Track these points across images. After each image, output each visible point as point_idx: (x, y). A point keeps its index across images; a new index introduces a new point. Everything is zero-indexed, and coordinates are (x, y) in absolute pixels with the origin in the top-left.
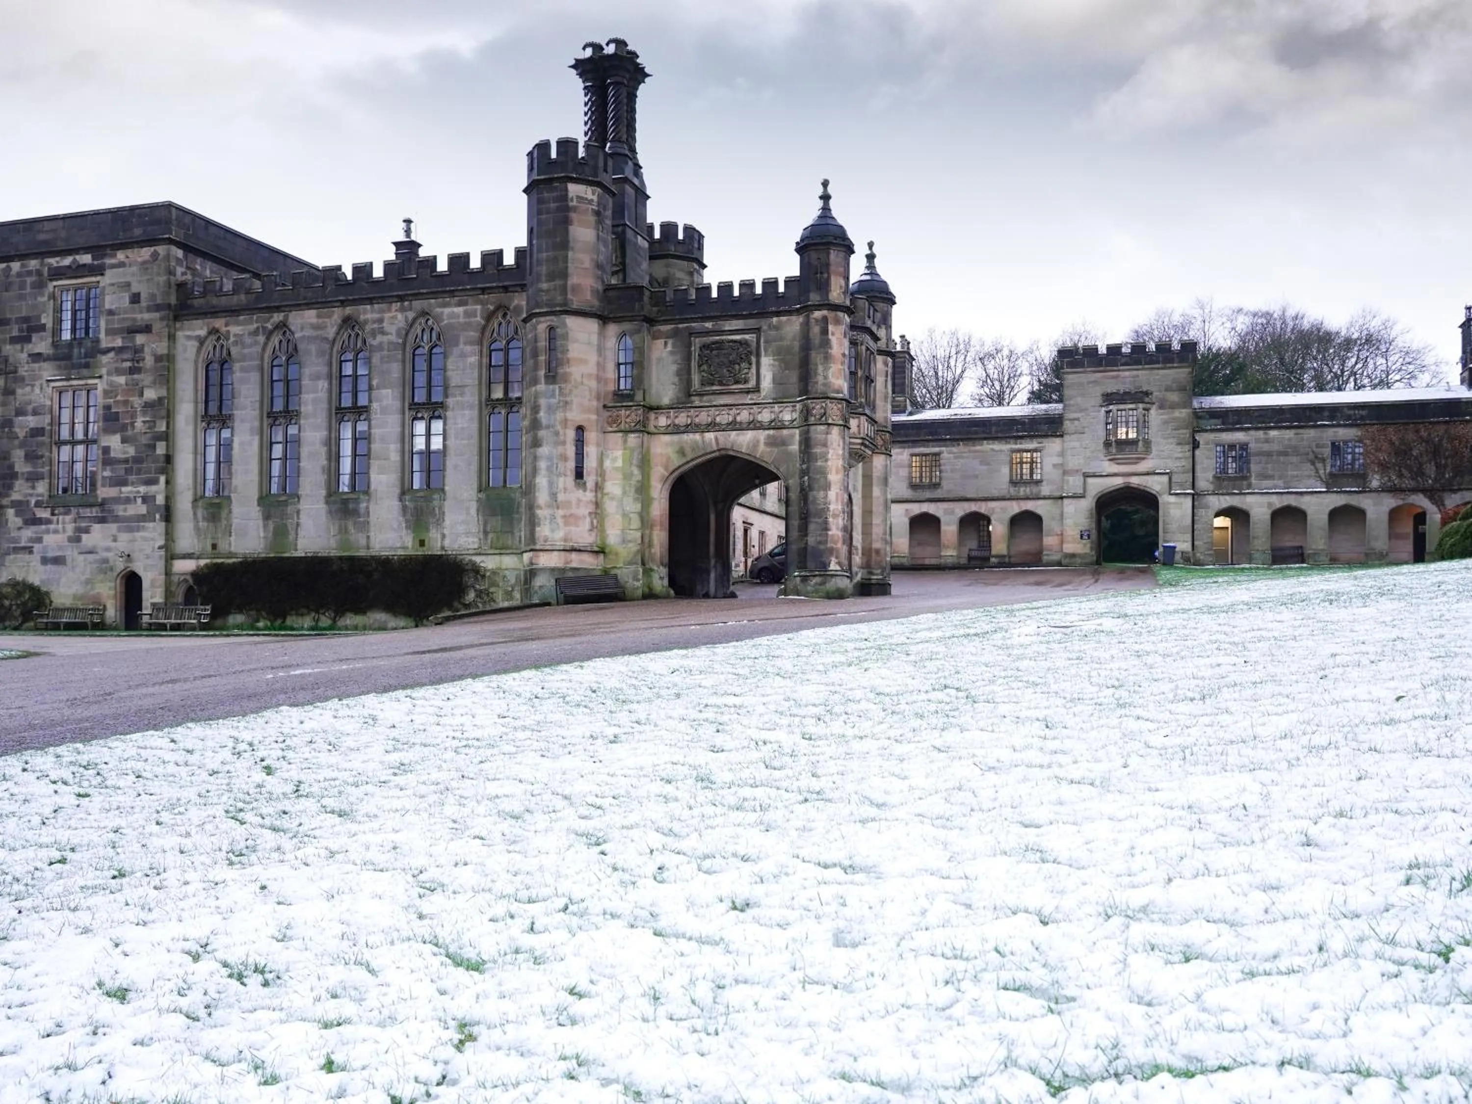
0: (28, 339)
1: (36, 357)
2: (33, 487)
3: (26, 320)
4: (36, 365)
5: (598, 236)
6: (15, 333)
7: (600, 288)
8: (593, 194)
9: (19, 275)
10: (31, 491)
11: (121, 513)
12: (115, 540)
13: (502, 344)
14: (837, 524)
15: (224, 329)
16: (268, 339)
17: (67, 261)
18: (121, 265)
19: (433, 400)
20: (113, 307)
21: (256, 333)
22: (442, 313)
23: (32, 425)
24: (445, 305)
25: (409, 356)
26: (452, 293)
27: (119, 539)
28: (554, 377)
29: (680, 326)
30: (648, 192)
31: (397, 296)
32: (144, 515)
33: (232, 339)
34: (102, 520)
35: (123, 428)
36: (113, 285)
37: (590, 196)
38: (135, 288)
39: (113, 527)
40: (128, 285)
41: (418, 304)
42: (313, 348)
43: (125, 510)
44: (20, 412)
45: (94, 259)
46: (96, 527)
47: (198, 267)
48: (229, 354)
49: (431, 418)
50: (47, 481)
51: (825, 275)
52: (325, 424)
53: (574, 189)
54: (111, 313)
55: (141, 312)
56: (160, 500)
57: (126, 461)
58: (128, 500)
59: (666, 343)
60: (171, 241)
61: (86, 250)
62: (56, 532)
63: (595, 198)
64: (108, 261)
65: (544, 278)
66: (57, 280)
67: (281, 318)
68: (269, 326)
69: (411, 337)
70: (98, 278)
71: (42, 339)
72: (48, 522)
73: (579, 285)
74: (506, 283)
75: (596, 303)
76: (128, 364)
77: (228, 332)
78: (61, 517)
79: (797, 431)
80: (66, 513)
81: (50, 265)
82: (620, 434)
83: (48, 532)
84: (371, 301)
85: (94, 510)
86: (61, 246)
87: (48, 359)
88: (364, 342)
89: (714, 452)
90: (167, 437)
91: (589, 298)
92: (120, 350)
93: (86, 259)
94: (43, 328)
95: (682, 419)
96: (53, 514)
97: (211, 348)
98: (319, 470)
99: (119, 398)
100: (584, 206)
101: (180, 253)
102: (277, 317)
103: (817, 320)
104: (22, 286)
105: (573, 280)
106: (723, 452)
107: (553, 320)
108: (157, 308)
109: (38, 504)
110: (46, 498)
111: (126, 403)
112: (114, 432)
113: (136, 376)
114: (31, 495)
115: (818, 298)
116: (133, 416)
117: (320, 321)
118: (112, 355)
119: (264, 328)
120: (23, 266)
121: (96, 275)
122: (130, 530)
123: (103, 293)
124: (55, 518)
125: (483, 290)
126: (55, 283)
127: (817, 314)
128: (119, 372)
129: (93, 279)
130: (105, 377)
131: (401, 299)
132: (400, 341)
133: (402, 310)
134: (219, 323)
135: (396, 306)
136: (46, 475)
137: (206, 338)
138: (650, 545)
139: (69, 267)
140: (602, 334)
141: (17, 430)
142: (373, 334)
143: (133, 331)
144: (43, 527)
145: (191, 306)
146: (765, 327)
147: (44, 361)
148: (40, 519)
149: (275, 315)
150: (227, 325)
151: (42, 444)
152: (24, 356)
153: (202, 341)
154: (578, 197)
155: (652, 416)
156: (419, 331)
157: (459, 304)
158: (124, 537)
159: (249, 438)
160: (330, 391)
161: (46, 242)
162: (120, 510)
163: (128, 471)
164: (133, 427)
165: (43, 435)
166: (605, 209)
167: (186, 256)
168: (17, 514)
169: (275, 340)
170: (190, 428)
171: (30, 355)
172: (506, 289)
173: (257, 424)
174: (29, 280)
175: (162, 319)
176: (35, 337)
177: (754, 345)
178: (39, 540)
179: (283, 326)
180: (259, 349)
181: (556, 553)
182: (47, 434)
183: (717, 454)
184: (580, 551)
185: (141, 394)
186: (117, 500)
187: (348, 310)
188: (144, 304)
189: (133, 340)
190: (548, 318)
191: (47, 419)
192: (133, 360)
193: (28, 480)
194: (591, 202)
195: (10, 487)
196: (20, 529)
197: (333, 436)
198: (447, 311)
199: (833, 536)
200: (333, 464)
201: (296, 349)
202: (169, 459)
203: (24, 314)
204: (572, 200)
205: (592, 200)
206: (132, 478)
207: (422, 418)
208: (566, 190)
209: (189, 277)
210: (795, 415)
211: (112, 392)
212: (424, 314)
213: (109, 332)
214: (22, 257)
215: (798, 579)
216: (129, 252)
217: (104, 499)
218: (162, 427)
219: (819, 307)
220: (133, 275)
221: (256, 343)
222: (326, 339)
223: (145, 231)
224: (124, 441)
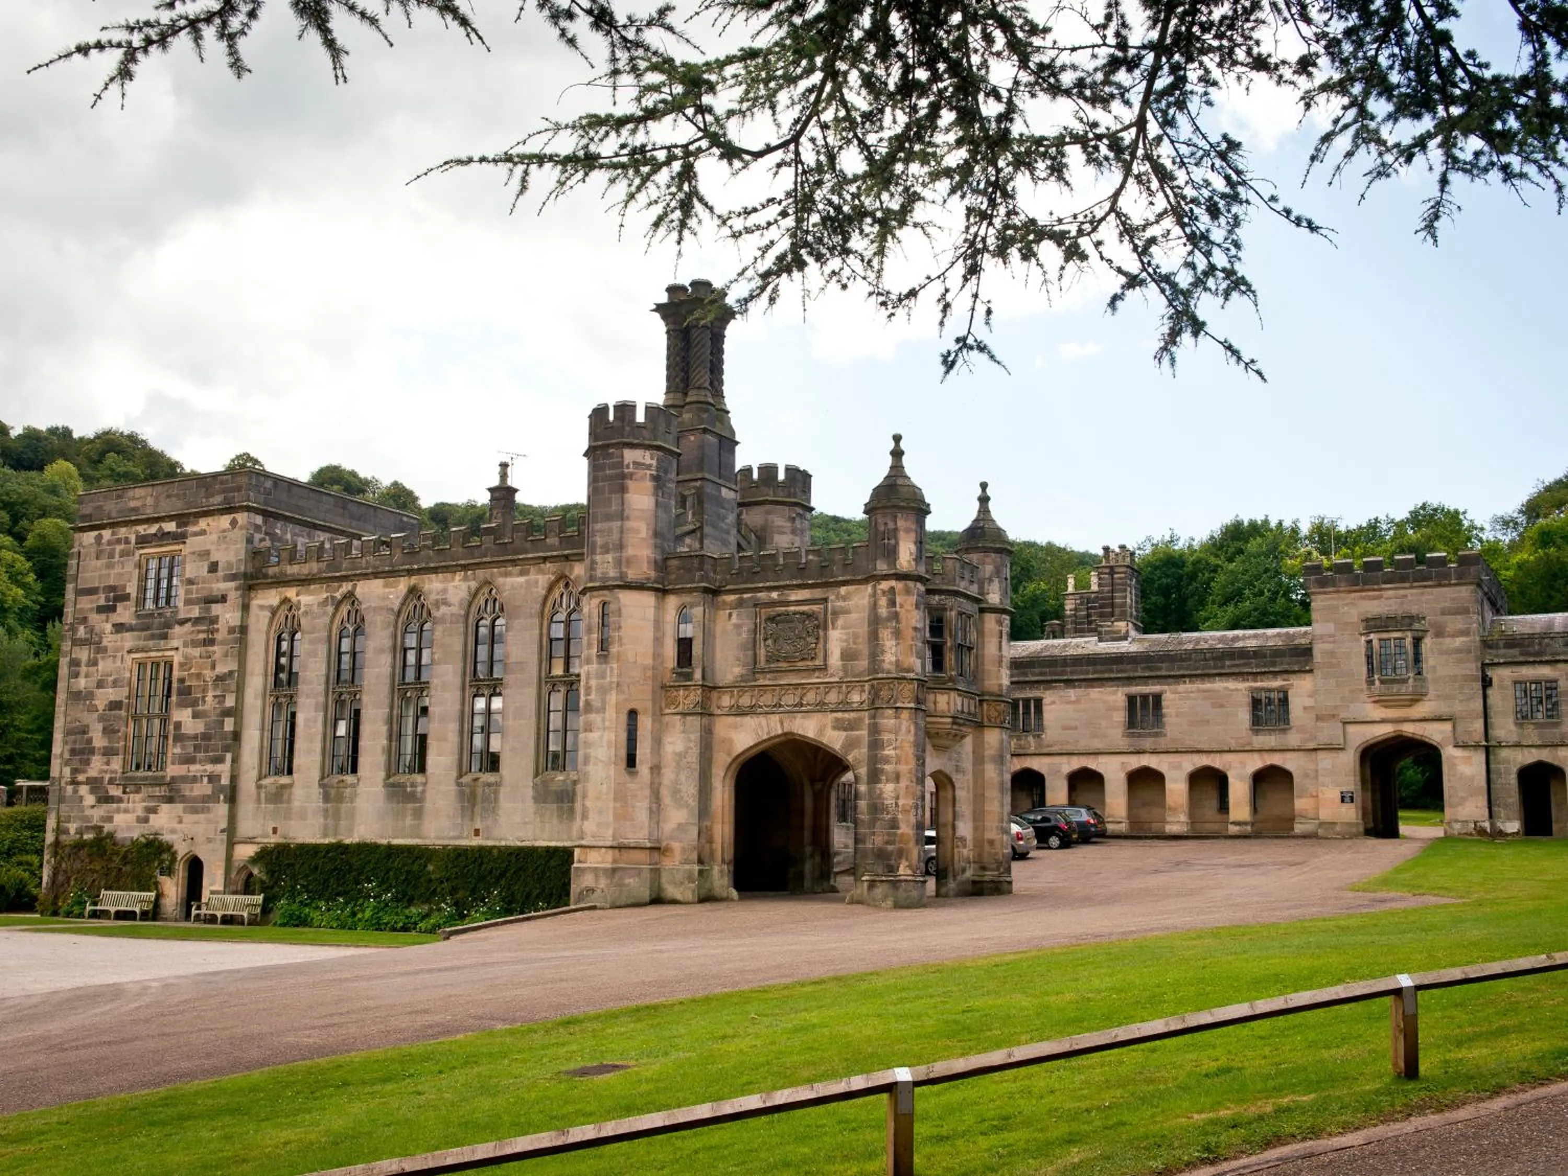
0: (113, 609)
1: (119, 628)
2: (108, 763)
3: (112, 588)
4: (119, 635)
5: (657, 501)
6: (102, 602)
7: (659, 558)
8: (652, 458)
9: (109, 543)
10: (105, 767)
11: (187, 793)
12: (180, 822)
13: (561, 616)
14: (908, 821)
15: (294, 599)
16: (337, 609)
17: (153, 529)
18: (203, 532)
19: (495, 676)
20: (192, 576)
21: (324, 603)
22: (504, 584)
23: (112, 698)
24: (506, 575)
25: (471, 630)
26: (514, 562)
27: (184, 820)
28: (606, 656)
29: (746, 596)
30: (737, 438)
31: (461, 565)
32: (209, 796)
33: (303, 609)
34: (170, 800)
35: (194, 703)
36: (194, 553)
37: (648, 461)
38: (213, 558)
39: (179, 807)
40: (207, 553)
41: (481, 573)
42: (379, 619)
43: (191, 790)
44: (100, 684)
45: (178, 526)
46: (165, 807)
47: (278, 531)
48: (299, 625)
49: (491, 695)
50: (121, 757)
51: (893, 542)
52: (387, 702)
53: (630, 455)
54: (190, 582)
55: (218, 581)
56: (225, 781)
57: (195, 737)
58: (195, 780)
59: (730, 615)
60: (248, 509)
61: (170, 518)
62: (126, 811)
63: (654, 462)
64: (191, 529)
65: (598, 550)
66: (143, 548)
67: (350, 588)
68: (338, 595)
69: (474, 609)
70: (181, 547)
71: (125, 608)
72: (120, 800)
73: (634, 556)
74: (566, 552)
75: (653, 574)
76: (202, 636)
77: (299, 602)
78: (131, 796)
79: (866, 714)
80: (137, 792)
81: (137, 532)
82: (679, 717)
83: (118, 811)
84: (435, 570)
85: (163, 788)
86: (149, 512)
87: (131, 629)
88: (429, 614)
89: (778, 736)
90: (236, 712)
91: (645, 569)
92: (197, 621)
93: (170, 527)
94: (126, 597)
95: (746, 701)
96: (124, 792)
97: (283, 619)
98: (379, 750)
99: (193, 671)
100: (641, 473)
101: (259, 520)
102: (346, 587)
103: (884, 592)
104: (111, 556)
105: (630, 551)
106: (789, 737)
107: (606, 595)
108: (233, 577)
109: (111, 781)
110: (118, 775)
111: (199, 676)
112: (186, 706)
113: (210, 649)
114: (106, 772)
115: (885, 567)
116: (205, 690)
117: (387, 590)
118: (188, 626)
119: (333, 597)
120: (113, 534)
121: (178, 543)
122: (195, 811)
123: (184, 562)
124: (125, 796)
125: (545, 559)
126: (142, 551)
127: (885, 585)
128: (195, 644)
129: (176, 547)
130: (181, 649)
131: (465, 568)
132: (463, 612)
133: (465, 579)
134: (291, 593)
135: (459, 576)
136: (121, 751)
137: (279, 607)
138: (710, 841)
139: (155, 535)
140: (659, 608)
141: (97, 702)
142: (437, 604)
143: (210, 600)
144: (115, 805)
145: (266, 576)
146: (832, 597)
147: (127, 631)
148: (112, 797)
149: (344, 584)
150: (297, 595)
151: (120, 718)
152: (108, 627)
153: (274, 612)
154: (634, 463)
155: (715, 695)
156: (482, 603)
157: (522, 574)
158: (188, 818)
159: (313, 714)
160: (394, 667)
161: (135, 510)
162: (188, 790)
163: (197, 748)
164: (204, 701)
165: (120, 709)
166: (666, 472)
167: (265, 522)
168: (92, 791)
169: (344, 609)
170: (259, 703)
171: (114, 625)
172: (567, 558)
173: (322, 699)
174: (119, 548)
175: (237, 589)
176: (120, 606)
177: (822, 616)
178: (110, 819)
179: (350, 596)
180: (327, 620)
181: (603, 850)
182: (124, 707)
183: (782, 738)
184: (630, 848)
185: (213, 667)
186: (184, 779)
187: (414, 580)
188: (221, 573)
189: (208, 610)
190: (601, 592)
191: (125, 692)
192: (207, 631)
193: (104, 755)
194: (649, 467)
195: (87, 762)
196: (93, 807)
197: (395, 712)
198: (509, 580)
199: (902, 834)
200: (394, 744)
201: (363, 619)
202: (237, 736)
203: (112, 583)
204: (628, 467)
205: (650, 465)
206: (200, 755)
207: (483, 695)
208: (622, 456)
209: (268, 543)
210: (865, 696)
211: (186, 664)
212: (487, 583)
213: (188, 602)
214: (113, 525)
215: (866, 884)
216: (210, 520)
217: (173, 778)
218: (230, 702)
219: (886, 577)
220: (212, 543)
221: (325, 613)
222: (392, 610)
223: (225, 498)
224: (195, 716)
